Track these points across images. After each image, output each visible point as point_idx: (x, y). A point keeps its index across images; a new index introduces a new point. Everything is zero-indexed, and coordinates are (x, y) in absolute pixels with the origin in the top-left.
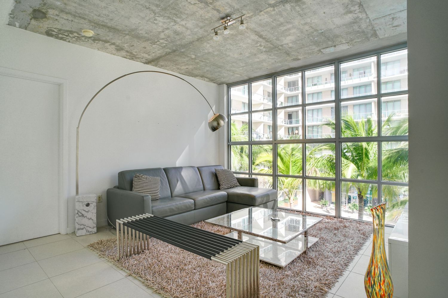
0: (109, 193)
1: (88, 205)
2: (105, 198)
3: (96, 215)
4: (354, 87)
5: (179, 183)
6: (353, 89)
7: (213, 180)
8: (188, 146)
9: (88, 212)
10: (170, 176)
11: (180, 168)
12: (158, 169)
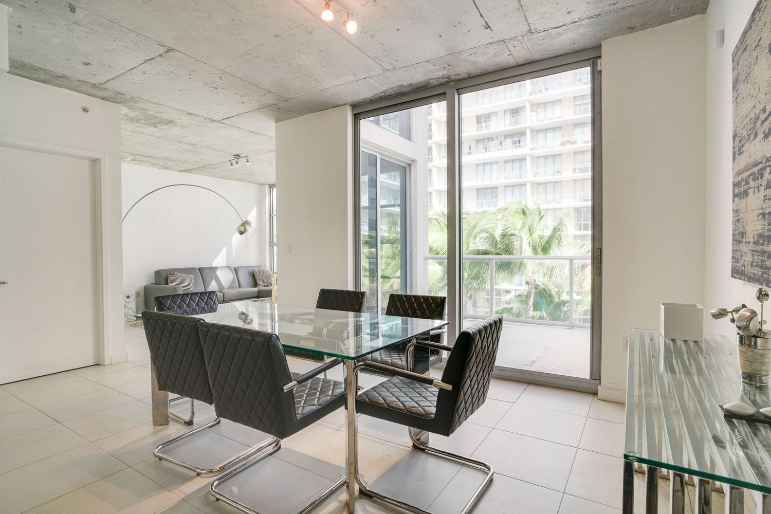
0: (146, 289)
1: (128, 297)
2: (142, 293)
3: (135, 305)
4: (506, 162)
5: (213, 281)
6: (505, 163)
7: (251, 279)
8: (225, 248)
9: (128, 303)
10: (204, 275)
11: (216, 268)
12: (194, 269)
